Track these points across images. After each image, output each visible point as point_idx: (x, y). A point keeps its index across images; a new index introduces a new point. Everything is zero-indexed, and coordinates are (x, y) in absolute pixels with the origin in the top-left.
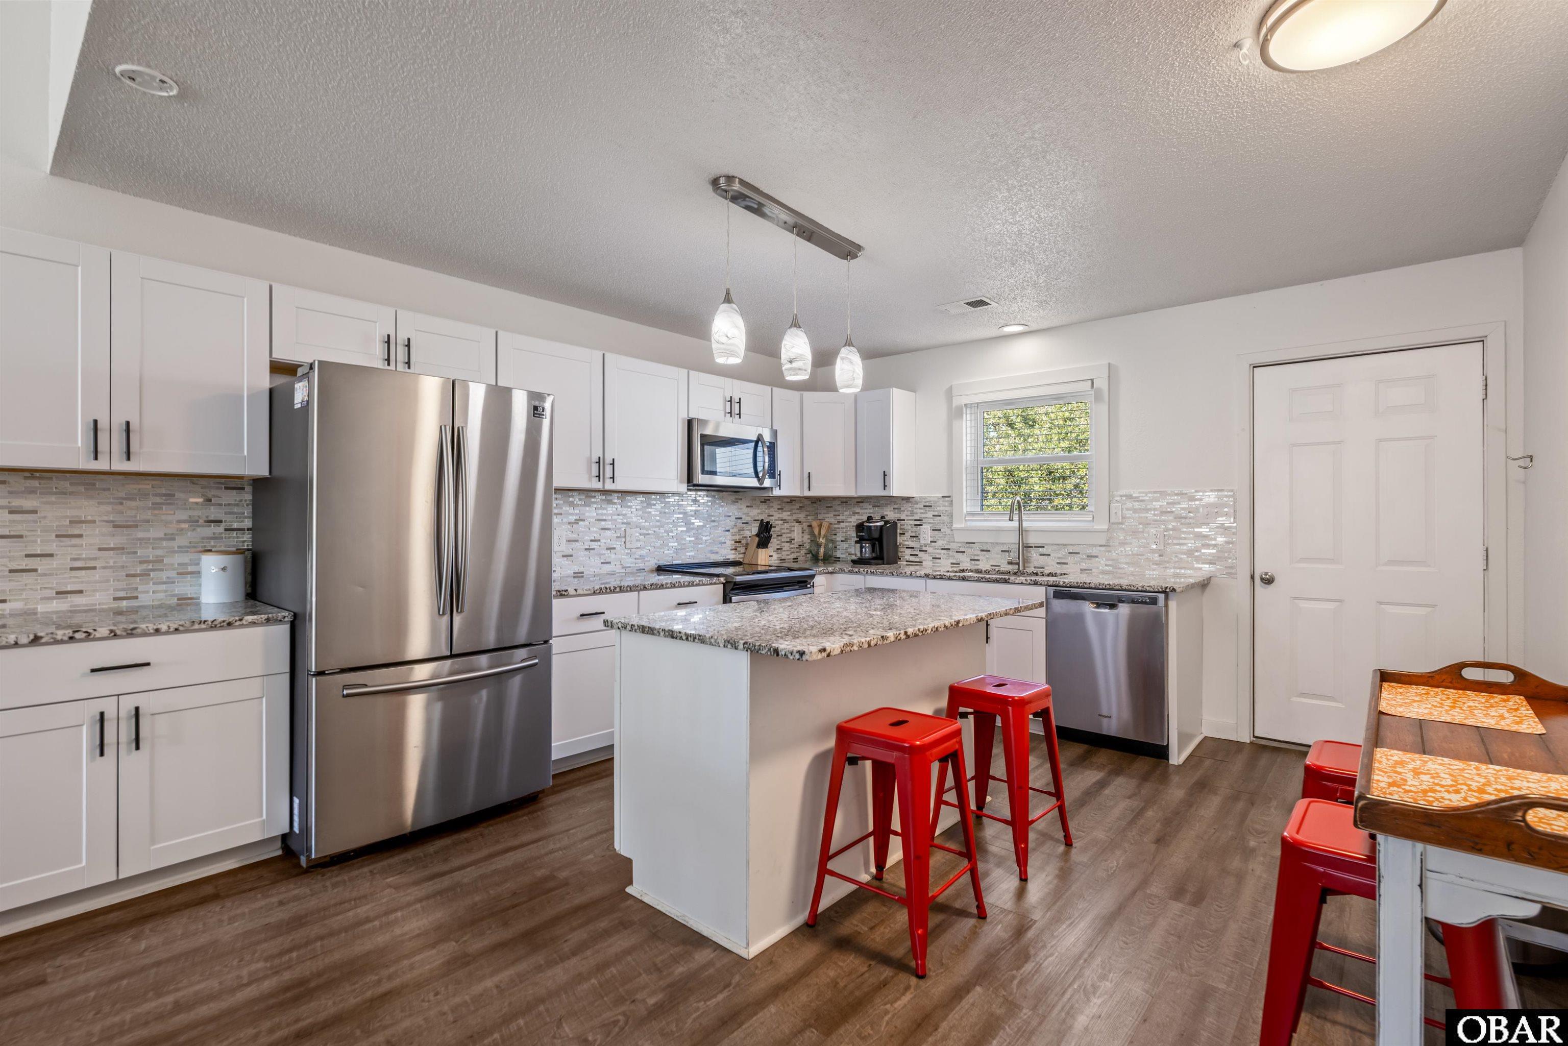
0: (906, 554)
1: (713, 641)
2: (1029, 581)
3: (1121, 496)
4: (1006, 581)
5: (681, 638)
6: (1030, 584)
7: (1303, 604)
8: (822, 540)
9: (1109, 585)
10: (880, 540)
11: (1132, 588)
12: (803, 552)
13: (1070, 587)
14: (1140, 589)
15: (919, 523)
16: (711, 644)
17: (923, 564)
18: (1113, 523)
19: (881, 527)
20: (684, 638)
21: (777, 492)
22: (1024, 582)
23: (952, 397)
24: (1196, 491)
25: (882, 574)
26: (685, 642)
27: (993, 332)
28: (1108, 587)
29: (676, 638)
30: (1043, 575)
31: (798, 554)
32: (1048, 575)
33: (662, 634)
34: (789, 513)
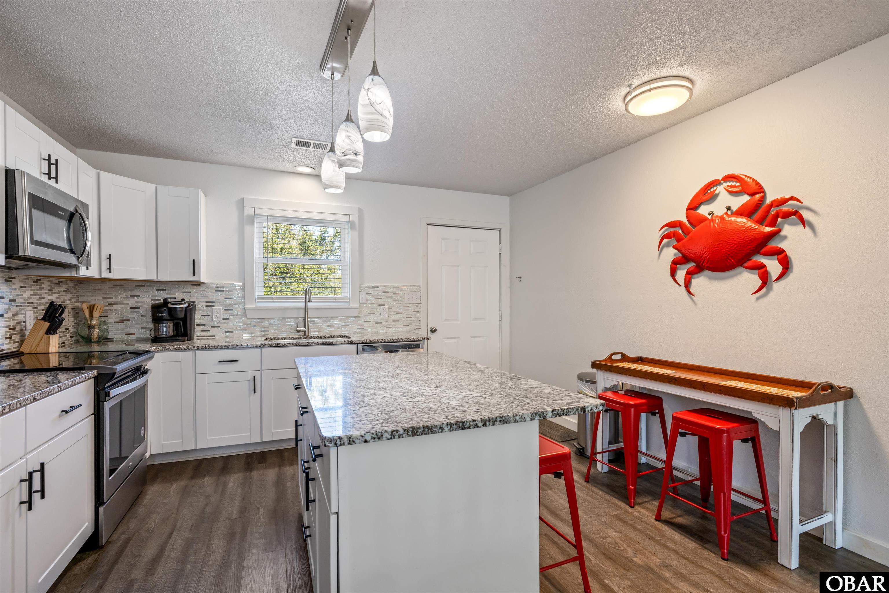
0: (197, 331)
1: (518, 418)
2: (347, 342)
3: (365, 287)
4: (330, 344)
5: (476, 426)
6: (347, 343)
7: (446, 341)
8: (94, 322)
9: (396, 339)
10: (184, 320)
11: (408, 340)
12: (69, 335)
13: (374, 343)
14: (412, 340)
15: (210, 304)
16: (516, 421)
17: (216, 337)
18: (361, 303)
19: (186, 308)
20: (480, 424)
21: (83, 272)
22: (344, 343)
23: (243, 207)
24: (403, 286)
25: (176, 350)
26: (483, 428)
27: (290, 168)
28: (395, 340)
29: (469, 428)
30: (325, 338)
31: (65, 338)
32: (329, 337)
33: (446, 429)
34: (57, 295)
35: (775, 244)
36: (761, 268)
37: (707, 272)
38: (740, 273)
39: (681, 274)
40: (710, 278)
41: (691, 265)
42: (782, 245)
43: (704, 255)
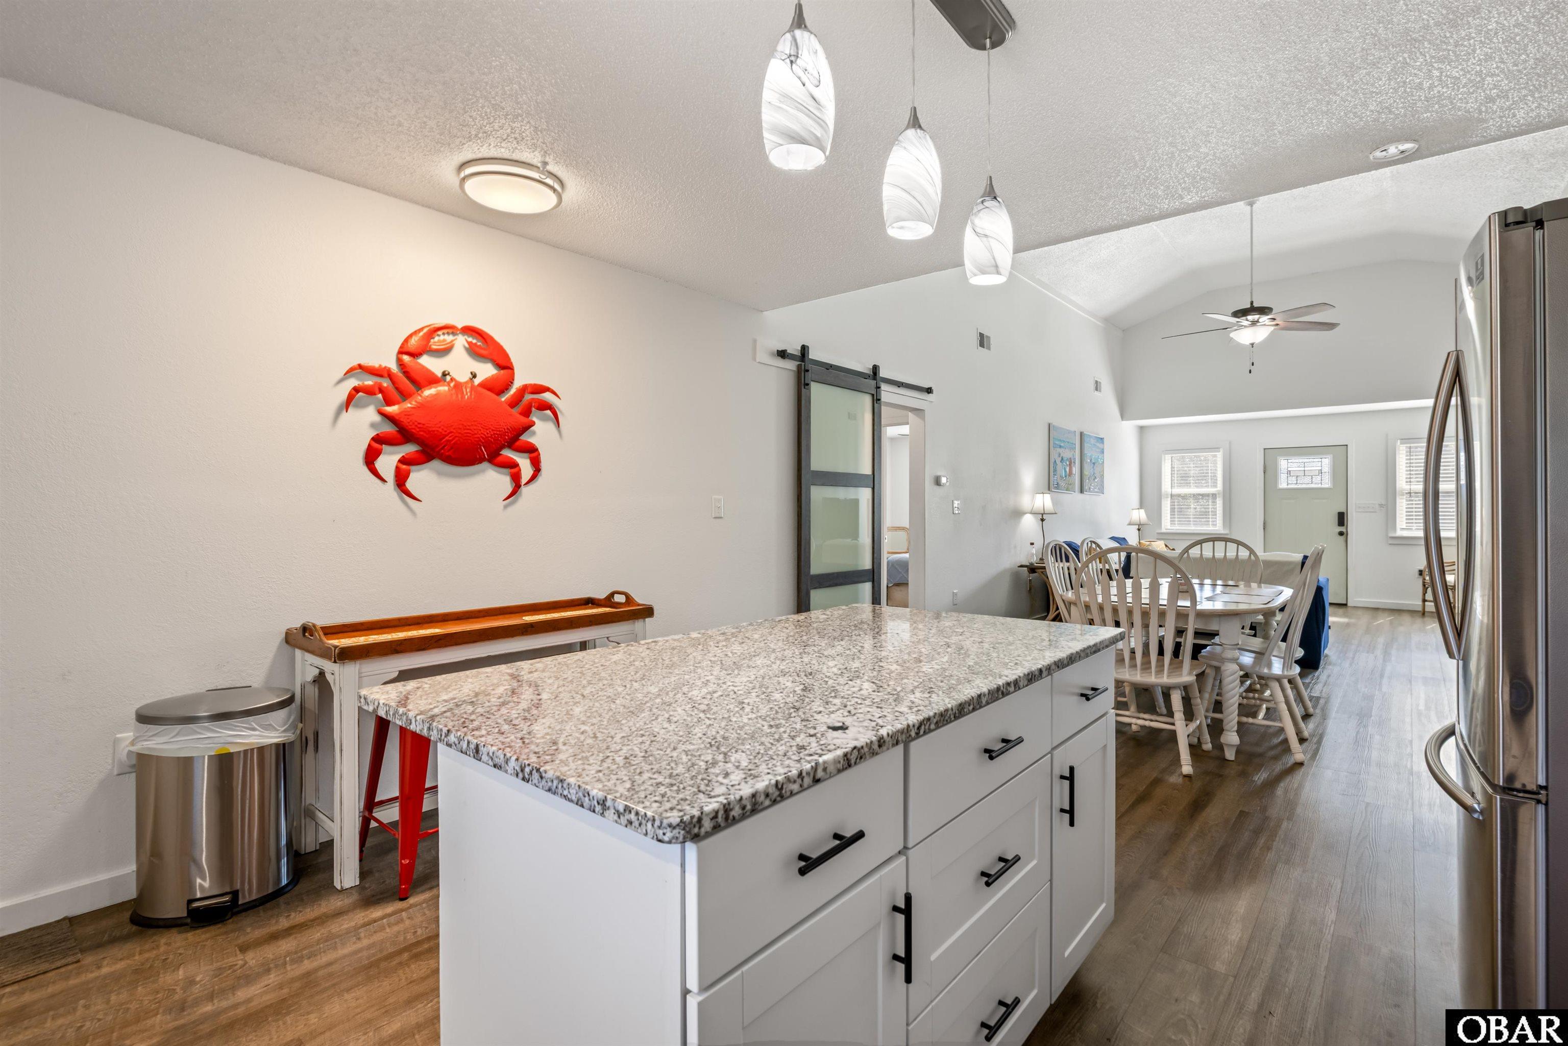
35: (525, 437)
36: (512, 466)
37: (436, 464)
38: (483, 471)
39: (388, 462)
40: (440, 473)
41: (410, 449)
42: (533, 440)
43: (447, 438)
